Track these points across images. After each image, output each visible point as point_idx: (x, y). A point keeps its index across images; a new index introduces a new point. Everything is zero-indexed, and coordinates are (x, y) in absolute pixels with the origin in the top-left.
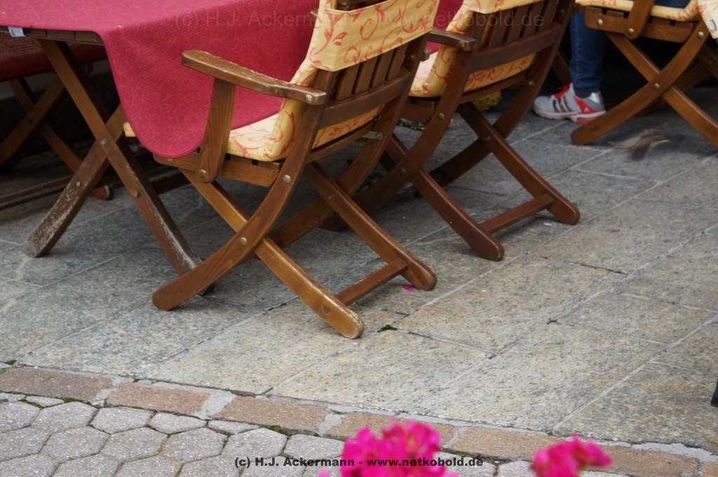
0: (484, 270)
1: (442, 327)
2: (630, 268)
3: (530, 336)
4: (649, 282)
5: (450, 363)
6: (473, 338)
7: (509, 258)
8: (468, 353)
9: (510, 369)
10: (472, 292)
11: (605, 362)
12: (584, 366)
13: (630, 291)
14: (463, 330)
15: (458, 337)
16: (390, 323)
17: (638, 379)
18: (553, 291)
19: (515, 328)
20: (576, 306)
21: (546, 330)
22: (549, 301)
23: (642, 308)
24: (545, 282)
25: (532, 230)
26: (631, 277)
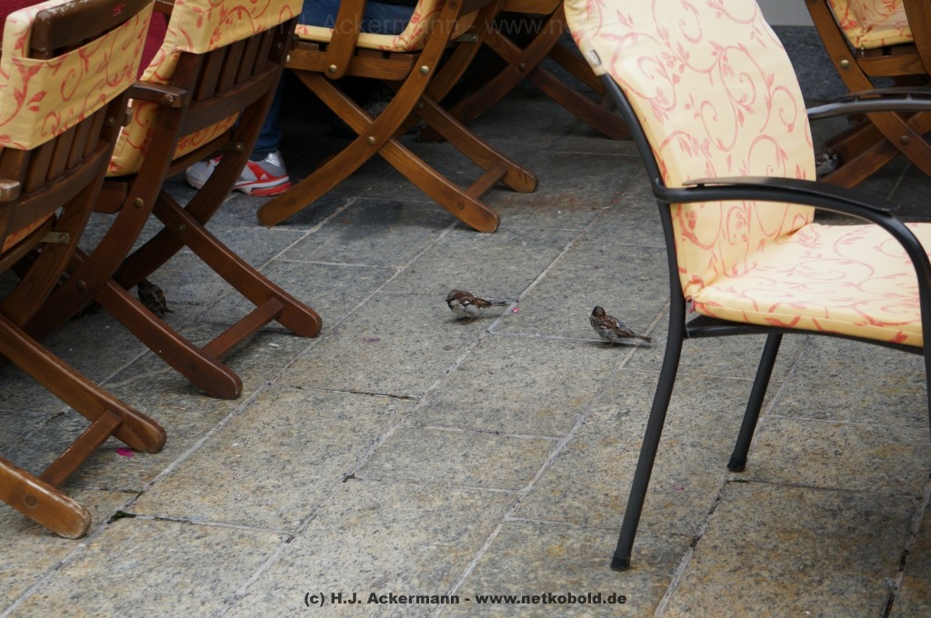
0: (222, 415)
1: (199, 505)
2: (419, 391)
3: (328, 501)
4: (452, 407)
5: (234, 556)
6: (252, 515)
7: (249, 393)
8: (254, 539)
9: (324, 554)
10: (219, 448)
11: (449, 528)
12: (423, 536)
13: (433, 422)
14: (231, 505)
15: (230, 516)
16: (121, 508)
17: (502, 545)
18: (330, 434)
19: (304, 493)
20: (371, 452)
21: (347, 491)
22: (330, 448)
23: (460, 445)
24: (313, 422)
25: (262, 350)
26: (424, 402)
